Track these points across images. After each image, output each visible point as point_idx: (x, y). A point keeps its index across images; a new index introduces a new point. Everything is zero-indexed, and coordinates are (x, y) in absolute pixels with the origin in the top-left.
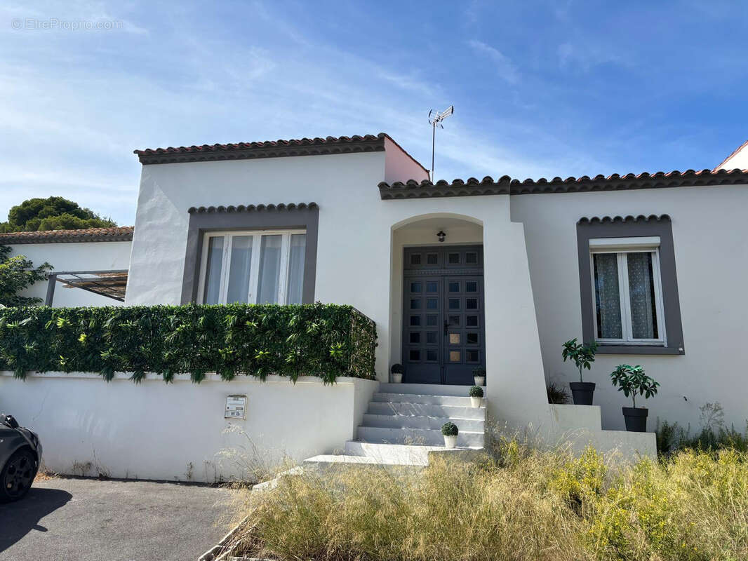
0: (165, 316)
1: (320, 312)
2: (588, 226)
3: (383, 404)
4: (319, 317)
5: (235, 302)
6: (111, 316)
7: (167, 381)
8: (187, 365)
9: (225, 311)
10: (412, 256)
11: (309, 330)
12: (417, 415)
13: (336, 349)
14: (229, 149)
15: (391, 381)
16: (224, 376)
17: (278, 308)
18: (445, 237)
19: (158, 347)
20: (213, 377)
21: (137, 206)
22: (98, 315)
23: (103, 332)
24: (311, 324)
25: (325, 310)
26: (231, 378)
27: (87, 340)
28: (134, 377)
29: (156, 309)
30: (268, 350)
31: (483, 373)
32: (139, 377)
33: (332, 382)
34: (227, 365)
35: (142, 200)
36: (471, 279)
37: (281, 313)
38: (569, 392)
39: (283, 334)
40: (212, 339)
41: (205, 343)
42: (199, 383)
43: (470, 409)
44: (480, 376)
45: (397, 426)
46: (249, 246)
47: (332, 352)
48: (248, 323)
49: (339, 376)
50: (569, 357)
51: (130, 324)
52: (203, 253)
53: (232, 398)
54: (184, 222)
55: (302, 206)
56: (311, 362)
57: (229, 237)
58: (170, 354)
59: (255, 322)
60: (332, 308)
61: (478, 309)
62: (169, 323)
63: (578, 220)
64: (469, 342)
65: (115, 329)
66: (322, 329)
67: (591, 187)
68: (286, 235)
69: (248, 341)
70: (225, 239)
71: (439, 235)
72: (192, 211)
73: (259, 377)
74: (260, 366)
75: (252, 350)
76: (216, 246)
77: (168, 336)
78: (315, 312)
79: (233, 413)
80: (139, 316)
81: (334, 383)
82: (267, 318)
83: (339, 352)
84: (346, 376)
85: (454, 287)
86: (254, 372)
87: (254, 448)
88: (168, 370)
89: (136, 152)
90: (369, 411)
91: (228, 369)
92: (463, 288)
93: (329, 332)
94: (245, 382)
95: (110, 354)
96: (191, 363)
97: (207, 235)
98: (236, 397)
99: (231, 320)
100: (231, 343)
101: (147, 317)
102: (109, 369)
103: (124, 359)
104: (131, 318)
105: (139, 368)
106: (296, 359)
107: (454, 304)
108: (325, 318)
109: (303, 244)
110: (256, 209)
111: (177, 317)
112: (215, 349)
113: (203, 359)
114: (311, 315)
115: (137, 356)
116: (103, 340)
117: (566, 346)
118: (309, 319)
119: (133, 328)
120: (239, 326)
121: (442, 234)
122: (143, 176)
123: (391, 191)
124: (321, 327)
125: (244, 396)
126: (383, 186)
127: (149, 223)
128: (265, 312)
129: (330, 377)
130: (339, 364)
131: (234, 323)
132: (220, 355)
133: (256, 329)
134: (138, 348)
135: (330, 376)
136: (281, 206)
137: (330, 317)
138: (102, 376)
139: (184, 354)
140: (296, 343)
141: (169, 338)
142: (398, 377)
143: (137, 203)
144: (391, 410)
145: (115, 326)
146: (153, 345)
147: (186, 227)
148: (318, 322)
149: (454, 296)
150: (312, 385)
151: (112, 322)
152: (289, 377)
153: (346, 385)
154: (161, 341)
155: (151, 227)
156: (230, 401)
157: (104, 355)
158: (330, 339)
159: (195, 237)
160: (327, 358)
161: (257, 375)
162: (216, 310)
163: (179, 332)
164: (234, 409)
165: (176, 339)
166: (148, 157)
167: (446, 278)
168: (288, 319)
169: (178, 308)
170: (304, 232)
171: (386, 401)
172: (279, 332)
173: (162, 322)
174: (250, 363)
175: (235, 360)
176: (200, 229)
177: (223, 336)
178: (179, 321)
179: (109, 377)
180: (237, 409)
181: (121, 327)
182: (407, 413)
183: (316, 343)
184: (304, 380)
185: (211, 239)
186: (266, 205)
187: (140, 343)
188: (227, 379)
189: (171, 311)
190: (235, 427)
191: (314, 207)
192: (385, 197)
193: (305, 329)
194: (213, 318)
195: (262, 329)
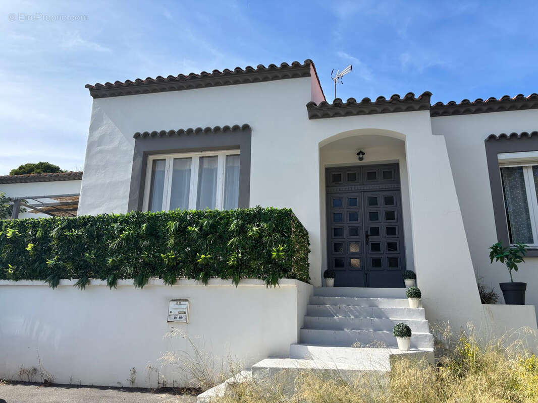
0: (109, 224)
1: (260, 215)
2: (495, 142)
3: (322, 307)
4: (259, 221)
5: (176, 209)
6: (58, 226)
7: (111, 287)
8: (130, 270)
9: (167, 218)
10: (333, 175)
11: (250, 234)
12: (356, 317)
13: (278, 251)
14: (169, 82)
15: (324, 285)
16: (166, 281)
17: (219, 213)
18: (364, 156)
19: (103, 253)
20: (156, 282)
21: (88, 134)
22: (46, 225)
23: (50, 241)
24: (252, 227)
25: (265, 214)
26: (173, 282)
27: (34, 248)
28: (78, 284)
29: (101, 218)
30: (209, 254)
31: (413, 276)
32: (83, 283)
33: (275, 284)
34: (169, 270)
35: (93, 128)
36: (388, 194)
37: (221, 219)
38: (499, 292)
39: (223, 237)
40: (154, 245)
41: (148, 249)
42: (142, 288)
43: (409, 310)
44: (410, 278)
45: (339, 327)
46: (188, 168)
47: (274, 254)
48: (190, 228)
49: (281, 278)
50: (495, 259)
51: (75, 232)
52: (147, 174)
53: (175, 302)
54: (129, 147)
55: (236, 128)
56: (253, 264)
57: (170, 158)
58: (113, 260)
59: (196, 227)
60: (272, 211)
61: (396, 220)
62: (113, 230)
63: (486, 137)
64: (389, 250)
65: (61, 237)
66: (263, 232)
67: (496, 108)
68: (222, 155)
69: (189, 246)
70: (167, 162)
71: (358, 154)
72: (137, 136)
73: (201, 281)
74: (201, 270)
75: (194, 254)
76: (159, 168)
77: (112, 242)
78: (255, 215)
79: (175, 317)
80: (85, 224)
81: (277, 285)
82: (208, 222)
83: (281, 254)
84: (288, 278)
85: (373, 201)
86: (197, 275)
87: (197, 352)
88: (112, 276)
89: (87, 86)
90: (308, 313)
91: (171, 274)
92: (381, 201)
93: (270, 235)
94: (188, 286)
95: (56, 261)
96: (134, 268)
97: (151, 158)
98: (178, 301)
99: (172, 226)
100: (173, 248)
101: (92, 225)
102: (54, 277)
103: (69, 266)
104: (77, 227)
105: (84, 275)
106: (238, 262)
107: (374, 216)
108: (266, 221)
109: (237, 164)
110: (194, 132)
111: (121, 224)
112: (157, 254)
113: (146, 264)
114: (251, 218)
115: (82, 263)
116: (50, 249)
117: (492, 248)
118: (250, 223)
119: (78, 237)
120: (181, 231)
121: (361, 153)
122: (94, 108)
123: (318, 111)
124: (262, 230)
125: (186, 300)
126: (311, 106)
127: (99, 148)
128: (206, 217)
129: (272, 280)
130: (281, 266)
131: (176, 229)
132: (162, 260)
133: (197, 234)
134: (84, 255)
135: (273, 278)
136: (217, 129)
137: (270, 220)
138: (47, 284)
139: (128, 260)
140: (237, 247)
141: (113, 245)
142: (331, 281)
143: (88, 131)
144: (329, 312)
145: (61, 235)
146: (97, 252)
147: (132, 150)
148: (258, 226)
149: (374, 209)
150: (254, 287)
151: (57, 231)
152: (230, 280)
153: (289, 287)
154: (106, 247)
155: (100, 151)
156: (173, 305)
157: (50, 262)
158: (271, 241)
159: (140, 159)
160: (269, 260)
161: (199, 279)
162: (159, 217)
163: (122, 239)
164: (177, 313)
165: (120, 246)
166: (98, 91)
167: (365, 193)
168: (228, 223)
169: (122, 216)
170: (238, 152)
171: (324, 304)
172: (220, 237)
173: (107, 230)
174: (193, 267)
175: (177, 264)
176: (144, 152)
177: (165, 242)
178: (122, 228)
179: (55, 284)
180: (179, 313)
181: (66, 235)
182: (346, 315)
183: (258, 246)
184: (245, 283)
185: (155, 161)
186: (203, 128)
187: (85, 250)
188: (170, 283)
189: (115, 220)
190: (178, 331)
191: (247, 128)
192: (312, 117)
193: (246, 232)
194: (156, 225)
195: (204, 234)
